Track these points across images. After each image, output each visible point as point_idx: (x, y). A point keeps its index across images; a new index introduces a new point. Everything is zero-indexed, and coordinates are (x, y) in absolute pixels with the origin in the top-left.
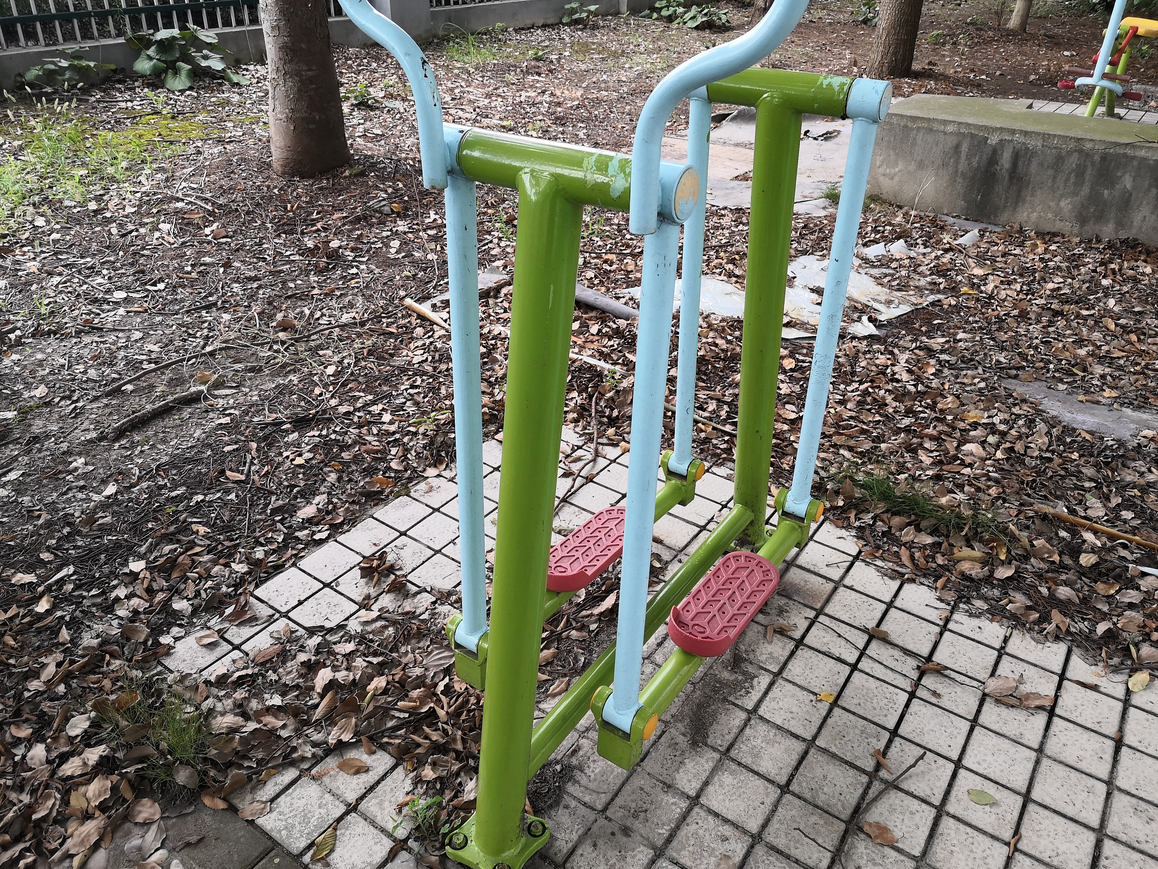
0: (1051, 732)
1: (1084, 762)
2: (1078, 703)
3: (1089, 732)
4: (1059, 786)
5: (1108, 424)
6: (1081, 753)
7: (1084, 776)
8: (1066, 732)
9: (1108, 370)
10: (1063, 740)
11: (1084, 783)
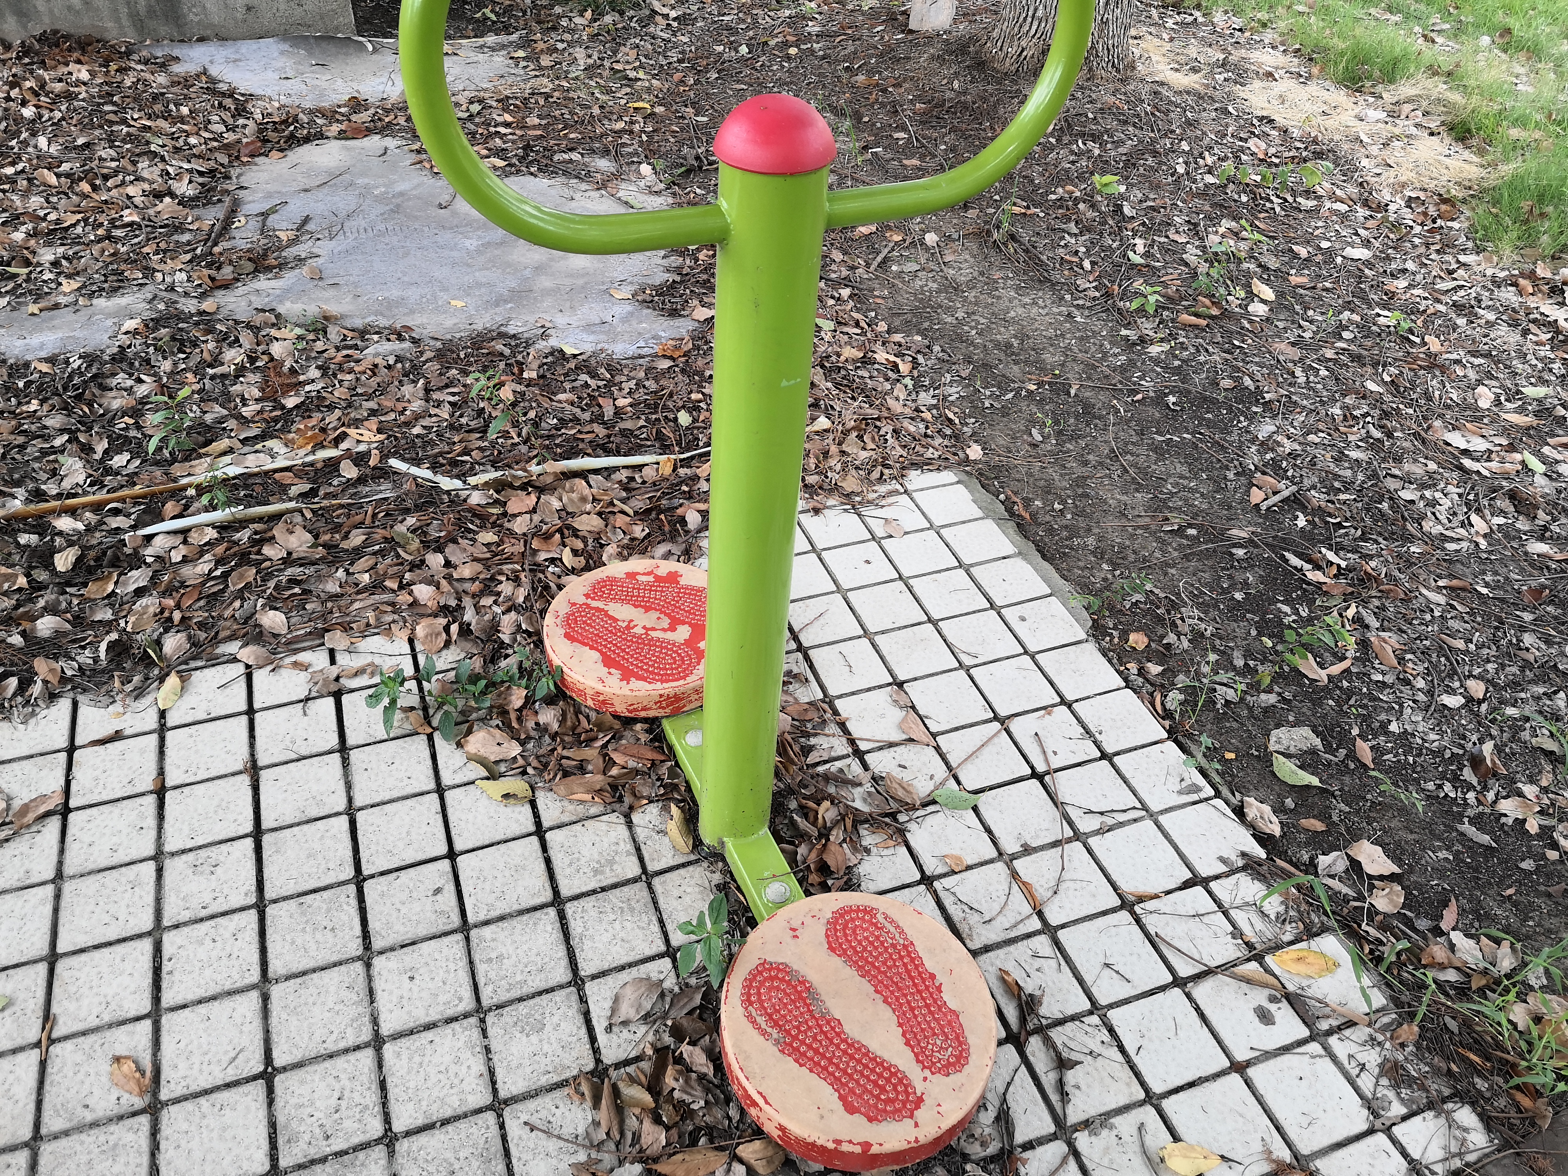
0: (69, 838)
1: (120, 851)
2: (98, 772)
3: (119, 804)
4: (92, 907)
5: (76, 334)
6: (115, 840)
7: (123, 869)
8: (89, 826)
9: (61, 250)
10: (87, 839)
11: (124, 880)
